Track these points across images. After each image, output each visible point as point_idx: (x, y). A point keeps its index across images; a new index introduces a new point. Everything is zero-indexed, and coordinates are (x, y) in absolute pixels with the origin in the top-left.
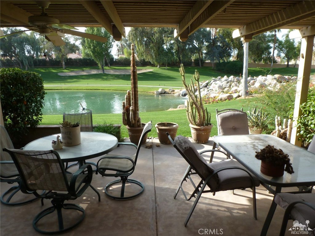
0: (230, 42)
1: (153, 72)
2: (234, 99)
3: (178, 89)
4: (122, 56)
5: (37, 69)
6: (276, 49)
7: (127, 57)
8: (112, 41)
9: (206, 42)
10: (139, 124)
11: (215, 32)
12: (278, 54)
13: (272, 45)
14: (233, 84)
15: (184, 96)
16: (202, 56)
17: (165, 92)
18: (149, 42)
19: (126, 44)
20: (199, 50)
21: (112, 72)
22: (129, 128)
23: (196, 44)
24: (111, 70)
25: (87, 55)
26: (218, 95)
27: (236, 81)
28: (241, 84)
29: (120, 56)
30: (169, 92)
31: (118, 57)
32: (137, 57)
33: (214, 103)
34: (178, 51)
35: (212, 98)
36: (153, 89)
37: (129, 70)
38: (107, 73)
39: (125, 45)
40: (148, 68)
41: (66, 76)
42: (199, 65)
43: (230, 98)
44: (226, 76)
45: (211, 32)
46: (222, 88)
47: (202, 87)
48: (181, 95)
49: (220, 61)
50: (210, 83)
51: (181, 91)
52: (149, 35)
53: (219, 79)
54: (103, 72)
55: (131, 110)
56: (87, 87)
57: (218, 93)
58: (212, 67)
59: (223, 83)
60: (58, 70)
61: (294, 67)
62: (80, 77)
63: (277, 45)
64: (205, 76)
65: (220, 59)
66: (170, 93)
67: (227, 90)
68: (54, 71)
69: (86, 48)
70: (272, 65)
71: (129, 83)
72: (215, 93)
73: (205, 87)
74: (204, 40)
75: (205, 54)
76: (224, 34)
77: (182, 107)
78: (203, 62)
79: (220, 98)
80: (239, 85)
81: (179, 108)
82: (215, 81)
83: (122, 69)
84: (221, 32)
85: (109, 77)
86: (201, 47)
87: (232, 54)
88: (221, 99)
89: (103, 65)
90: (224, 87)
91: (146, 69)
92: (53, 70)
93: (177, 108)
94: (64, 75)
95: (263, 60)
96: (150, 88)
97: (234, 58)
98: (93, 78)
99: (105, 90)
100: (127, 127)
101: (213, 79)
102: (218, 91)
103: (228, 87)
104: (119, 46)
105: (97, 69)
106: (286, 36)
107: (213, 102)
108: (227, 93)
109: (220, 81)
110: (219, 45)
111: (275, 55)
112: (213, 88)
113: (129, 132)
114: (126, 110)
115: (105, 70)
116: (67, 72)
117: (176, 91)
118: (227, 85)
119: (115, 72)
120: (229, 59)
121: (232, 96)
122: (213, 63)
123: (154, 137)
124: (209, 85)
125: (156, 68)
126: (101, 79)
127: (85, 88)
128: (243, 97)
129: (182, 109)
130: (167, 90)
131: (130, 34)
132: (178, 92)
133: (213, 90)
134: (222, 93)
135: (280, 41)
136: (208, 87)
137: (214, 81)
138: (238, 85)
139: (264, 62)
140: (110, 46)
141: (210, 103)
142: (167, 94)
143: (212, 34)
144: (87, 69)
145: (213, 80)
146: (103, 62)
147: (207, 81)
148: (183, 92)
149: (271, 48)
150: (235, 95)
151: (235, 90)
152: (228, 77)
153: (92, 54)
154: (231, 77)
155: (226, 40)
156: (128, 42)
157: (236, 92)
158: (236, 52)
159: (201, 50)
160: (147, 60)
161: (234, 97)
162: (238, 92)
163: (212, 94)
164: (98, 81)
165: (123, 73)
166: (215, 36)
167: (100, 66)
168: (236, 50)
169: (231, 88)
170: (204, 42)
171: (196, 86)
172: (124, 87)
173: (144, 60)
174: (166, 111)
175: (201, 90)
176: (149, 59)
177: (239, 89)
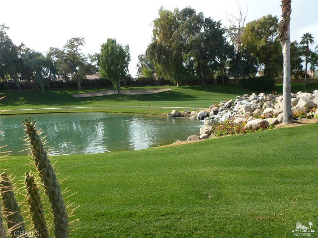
0: (256, 56)
1: (172, 91)
2: (272, 128)
3: (195, 110)
4: (142, 76)
5: (53, 92)
6: (309, 62)
7: (145, 76)
8: (127, 60)
9: (229, 58)
11: (239, 47)
12: (311, 68)
14: (265, 104)
15: (201, 120)
16: (225, 73)
17: (180, 114)
18: (168, 60)
19: (147, 64)
20: (222, 66)
21: (128, 93)
23: (218, 60)
24: (128, 91)
26: (245, 119)
27: (269, 100)
28: (277, 104)
30: (183, 114)
32: (156, 76)
33: (240, 134)
34: (198, 68)
35: (237, 124)
36: (166, 111)
37: (147, 90)
38: (123, 93)
40: (166, 87)
41: (80, 98)
42: (222, 83)
43: (264, 125)
44: (254, 94)
45: (234, 47)
46: (249, 109)
47: (225, 108)
48: (197, 118)
49: (245, 78)
50: (235, 103)
51: (198, 113)
52: (167, 52)
53: (246, 97)
54: (119, 93)
57: (245, 117)
58: (237, 84)
59: (252, 102)
60: (74, 92)
62: (94, 98)
63: (309, 57)
64: (229, 94)
65: (245, 75)
66: (185, 116)
67: (257, 112)
68: (69, 93)
70: (305, 80)
72: (241, 117)
73: (227, 108)
74: (227, 56)
75: (228, 70)
76: (249, 48)
78: (226, 79)
79: (248, 124)
80: (274, 105)
81: (190, 139)
82: (240, 99)
83: (139, 89)
84: (245, 46)
85: (124, 98)
86: (224, 63)
87: (259, 70)
88: (251, 128)
89: (118, 85)
90: (253, 107)
91: (164, 89)
92: (69, 91)
93: (187, 140)
94: (78, 97)
95: (294, 75)
96: (163, 110)
97: (261, 74)
98: (108, 99)
99: (113, 112)
101: (238, 98)
102: (245, 113)
103: (258, 109)
104: (139, 67)
105: (113, 90)
107: (238, 132)
108: (258, 118)
109: (247, 99)
110: (244, 60)
112: (238, 110)
115: (120, 91)
116: (83, 94)
117: (193, 113)
118: (256, 106)
119: (132, 92)
120: (255, 74)
121: (267, 122)
122: (237, 80)
124: (233, 105)
125: (176, 86)
126: (115, 100)
127: (93, 111)
128: (284, 124)
129: (193, 142)
130: (182, 112)
132: (195, 114)
133: (238, 112)
134: (251, 117)
135: (313, 53)
136: (231, 107)
137: (239, 101)
138: (272, 105)
139: (294, 77)
141: (233, 133)
142: (181, 116)
143: (236, 49)
144: (103, 90)
145: (237, 100)
146: (118, 82)
147: (231, 101)
148: (200, 114)
149: (302, 61)
150: (271, 121)
151: (269, 113)
152: (257, 94)
153: (106, 74)
154: (261, 95)
155: (251, 54)
156: (149, 62)
157: (271, 115)
158: (263, 67)
159: (224, 67)
160: (166, 79)
161: (269, 124)
162: (275, 115)
163: (237, 117)
164: (112, 102)
165: (140, 93)
166: (238, 51)
167: (115, 86)
168: (263, 65)
169: (264, 110)
170: (227, 58)
171: (216, 107)
172: (134, 109)
173: (163, 79)
174: (170, 145)
175: (223, 112)
176: (168, 77)
177: (275, 111)
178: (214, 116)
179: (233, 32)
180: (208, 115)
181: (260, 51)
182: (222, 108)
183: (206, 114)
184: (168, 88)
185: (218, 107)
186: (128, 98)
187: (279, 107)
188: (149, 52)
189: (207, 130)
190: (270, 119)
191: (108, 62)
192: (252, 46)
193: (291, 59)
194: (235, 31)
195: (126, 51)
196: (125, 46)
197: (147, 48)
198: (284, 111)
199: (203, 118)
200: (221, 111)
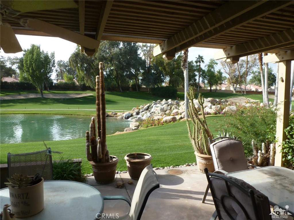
0: (163, 70)
1: (93, 96)
2: (178, 121)
3: (121, 112)
4: (62, 81)
6: (201, 76)
7: (67, 82)
8: (52, 66)
9: (142, 70)
10: (107, 158)
11: (150, 61)
12: (202, 81)
13: (197, 73)
14: (173, 107)
16: (138, 82)
17: (108, 115)
18: (90, 68)
19: (66, 69)
20: (136, 76)
21: (51, 96)
22: (94, 164)
23: (133, 71)
24: (50, 94)
25: (25, 79)
26: (161, 117)
27: (176, 104)
28: (180, 107)
29: (59, 80)
30: (111, 115)
31: (57, 81)
32: (76, 82)
34: (116, 77)
35: (156, 120)
37: (69, 94)
38: (46, 97)
39: (64, 70)
40: (88, 92)
42: (136, 90)
43: (174, 120)
44: (164, 100)
45: (146, 61)
46: (163, 111)
47: (144, 110)
48: (124, 118)
49: (154, 87)
50: (151, 106)
51: (123, 114)
52: (89, 62)
53: (159, 102)
54: (42, 96)
55: (98, 142)
56: (24, 111)
57: (161, 115)
58: (148, 92)
59: (164, 106)
61: (216, 91)
62: (16, 101)
63: (201, 73)
64: (142, 100)
65: (155, 84)
66: (113, 117)
67: (168, 112)
69: (24, 72)
70: (198, 90)
71: (69, 107)
72: (158, 115)
73: (146, 110)
74: (140, 68)
75: (141, 80)
76: (158, 63)
77: (129, 129)
78: (139, 86)
79: (164, 120)
80: (179, 107)
81: (126, 131)
83: (61, 93)
84: (155, 61)
85: (48, 101)
86: (138, 74)
87: (165, 80)
88: (166, 121)
89: (42, 89)
90: (165, 109)
91: (86, 94)
93: (124, 131)
95: (191, 86)
96: (92, 112)
97: (167, 84)
98: (32, 102)
99: (45, 114)
100: (92, 163)
101: (154, 103)
102: (160, 113)
103: (169, 110)
104: (58, 72)
105: (36, 93)
106: (207, 66)
107: (158, 124)
108: (169, 115)
109: (160, 104)
110: (154, 72)
111: (200, 82)
112: (155, 111)
113: (94, 169)
114: (91, 142)
115: (44, 94)
116: (2, 96)
117: (119, 114)
118: (168, 108)
119: (55, 96)
120: (162, 84)
121: (176, 118)
122: (148, 88)
123: (121, 171)
124: (150, 108)
126: (39, 103)
127: (23, 113)
128: (186, 119)
129: (129, 132)
130: (110, 113)
131: (70, 60)
132: (121, 115)
133: (155, 112)
134: (165, 115)
135: (203, 70)
136: (149, 109)
137: (154, 104)
138: (178, 107)
140: (50, 71)
141: (155, 125)
142: (109, 117)
143: (147, 63)
144: (24, 93)
145: (153, 104)
146: (42, 86)
147: (148, 105)
148: (126, 115)
149: (196, 75)
150: (178, 117)
151: (176, 112)
152: (167, 100)
153: (30, 78)
154: (170, 101)
155: (159, 68)
156: (68, 68)
157: (177, 113)
158: (168, 79)
159: (138, 77)
160: (87, 85)
161: (177, 119)
162: (180, 114)
163: (155, 116)
164: (37, 105)
165: (62, 97)
166: (149, 65)
167: (39, 90)
168: (168, 77)
169: (172, 111)
170: (140, 70)
171: (138, 109)
172: (65, 111)
173: (84, 85)
174: (113, 135)
175: (143, 113)
176: (89, 84)
177: (180, 111)
178: (136, 116)
179: (145, 48)
180: (132, 115)
181: (166, 66)
182: (142, 110)
183: (130, 115)
184: (89, 93)
185: (139, 109)
186: (52, 102)
187: (182, 109)
188: (72, 60)
189: (136, 125)
190: (178, 116)
191: (32, 67)
192: (160, 61)
193: (189, 74)
194: (147, 48)
195: (51, 58)
196: (51, 53)
197: (70, 56)
198: (185, 110)
199: (128, 118)
200: (142, 112)
